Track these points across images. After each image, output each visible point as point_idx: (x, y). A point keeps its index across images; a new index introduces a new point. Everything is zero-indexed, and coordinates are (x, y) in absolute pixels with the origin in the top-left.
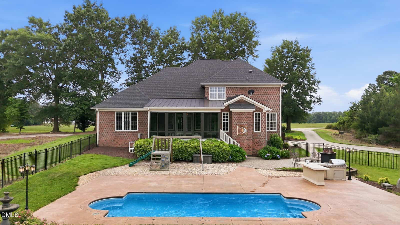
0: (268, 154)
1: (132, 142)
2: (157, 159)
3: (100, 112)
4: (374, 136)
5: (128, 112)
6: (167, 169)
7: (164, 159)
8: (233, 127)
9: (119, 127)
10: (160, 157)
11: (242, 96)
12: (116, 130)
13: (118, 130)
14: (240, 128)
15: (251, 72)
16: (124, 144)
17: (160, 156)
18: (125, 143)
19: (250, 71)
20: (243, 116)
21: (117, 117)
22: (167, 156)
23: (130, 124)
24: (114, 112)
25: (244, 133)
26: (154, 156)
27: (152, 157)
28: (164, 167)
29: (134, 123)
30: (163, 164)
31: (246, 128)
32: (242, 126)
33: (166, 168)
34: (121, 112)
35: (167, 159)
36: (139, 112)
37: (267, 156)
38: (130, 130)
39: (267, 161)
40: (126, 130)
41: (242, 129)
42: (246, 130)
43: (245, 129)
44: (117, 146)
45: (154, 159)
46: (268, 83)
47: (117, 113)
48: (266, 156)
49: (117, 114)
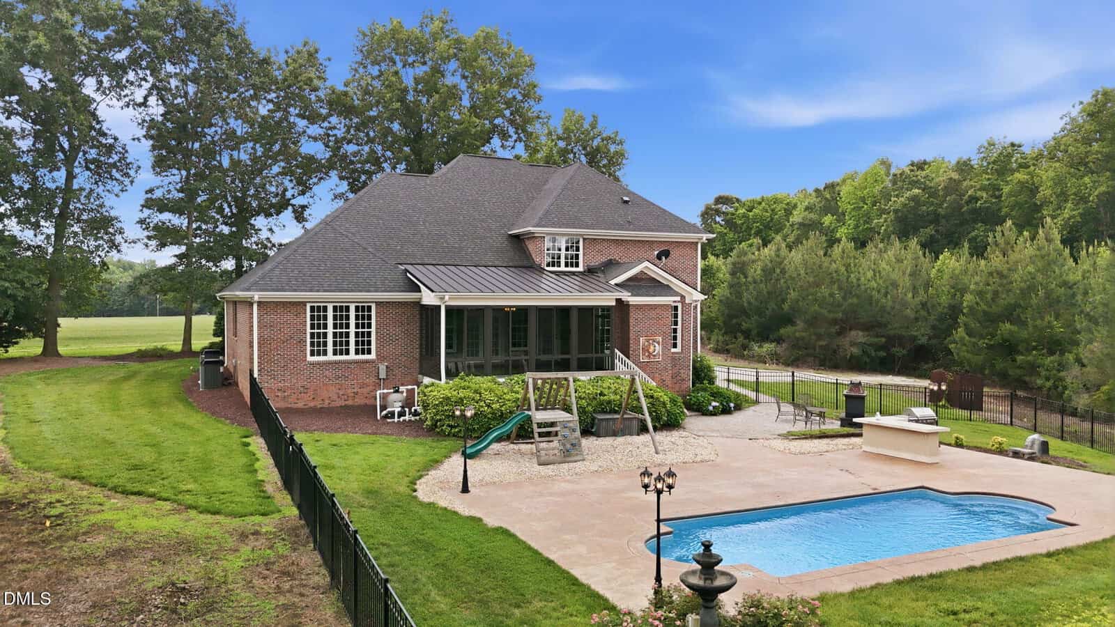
0: (714, 404)
1: (385, 391)
2: (548, 434)
3: (260, 303)
4: (768, 347)
5: (344, 305)
6: (578, 458)
7: (567, 432)
8: (631, 342)
9: (319, 349)
10: (557, 426)
11: (646, 264)
12: (310, 358)
13: (316, 358)
14: (646, 343)
15: (626, 202)
16: (335, 397)
17: (552, 424)
18: (338, 394)
19: (626, 199)
20: (653, 314)
21: (312, 318)
22: (571, 425)
23: (352, 339)
24: (304, 304)
25: (654, 356)
26: (540, 425)
27: (536, 430)
28: (569, 453)
29: (363, 336)
30: (568, 446)
31: (658, 343)
32: (650, 336)
33: (577, 454)
34: (347, 304)
35: (574, 430)
36: (378, 304)
37: (714, 407)
38: (352, 356)
39: (715, 417)
40: (339, 358)
41: (650, 344)
42: (658, 348)
43: (657, 345)
44: (318, 404)
45: (541, 435)
46: (675, 232)
47: (311, 307)
48: (711, 408)
49: (312, 309)
